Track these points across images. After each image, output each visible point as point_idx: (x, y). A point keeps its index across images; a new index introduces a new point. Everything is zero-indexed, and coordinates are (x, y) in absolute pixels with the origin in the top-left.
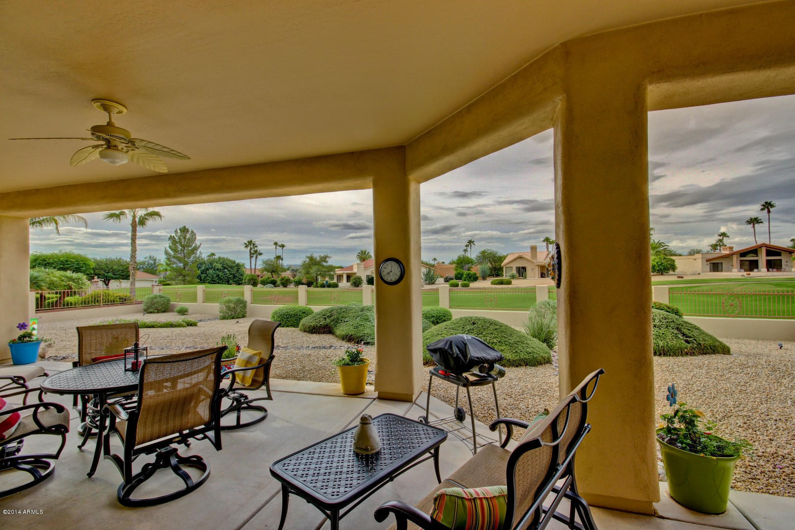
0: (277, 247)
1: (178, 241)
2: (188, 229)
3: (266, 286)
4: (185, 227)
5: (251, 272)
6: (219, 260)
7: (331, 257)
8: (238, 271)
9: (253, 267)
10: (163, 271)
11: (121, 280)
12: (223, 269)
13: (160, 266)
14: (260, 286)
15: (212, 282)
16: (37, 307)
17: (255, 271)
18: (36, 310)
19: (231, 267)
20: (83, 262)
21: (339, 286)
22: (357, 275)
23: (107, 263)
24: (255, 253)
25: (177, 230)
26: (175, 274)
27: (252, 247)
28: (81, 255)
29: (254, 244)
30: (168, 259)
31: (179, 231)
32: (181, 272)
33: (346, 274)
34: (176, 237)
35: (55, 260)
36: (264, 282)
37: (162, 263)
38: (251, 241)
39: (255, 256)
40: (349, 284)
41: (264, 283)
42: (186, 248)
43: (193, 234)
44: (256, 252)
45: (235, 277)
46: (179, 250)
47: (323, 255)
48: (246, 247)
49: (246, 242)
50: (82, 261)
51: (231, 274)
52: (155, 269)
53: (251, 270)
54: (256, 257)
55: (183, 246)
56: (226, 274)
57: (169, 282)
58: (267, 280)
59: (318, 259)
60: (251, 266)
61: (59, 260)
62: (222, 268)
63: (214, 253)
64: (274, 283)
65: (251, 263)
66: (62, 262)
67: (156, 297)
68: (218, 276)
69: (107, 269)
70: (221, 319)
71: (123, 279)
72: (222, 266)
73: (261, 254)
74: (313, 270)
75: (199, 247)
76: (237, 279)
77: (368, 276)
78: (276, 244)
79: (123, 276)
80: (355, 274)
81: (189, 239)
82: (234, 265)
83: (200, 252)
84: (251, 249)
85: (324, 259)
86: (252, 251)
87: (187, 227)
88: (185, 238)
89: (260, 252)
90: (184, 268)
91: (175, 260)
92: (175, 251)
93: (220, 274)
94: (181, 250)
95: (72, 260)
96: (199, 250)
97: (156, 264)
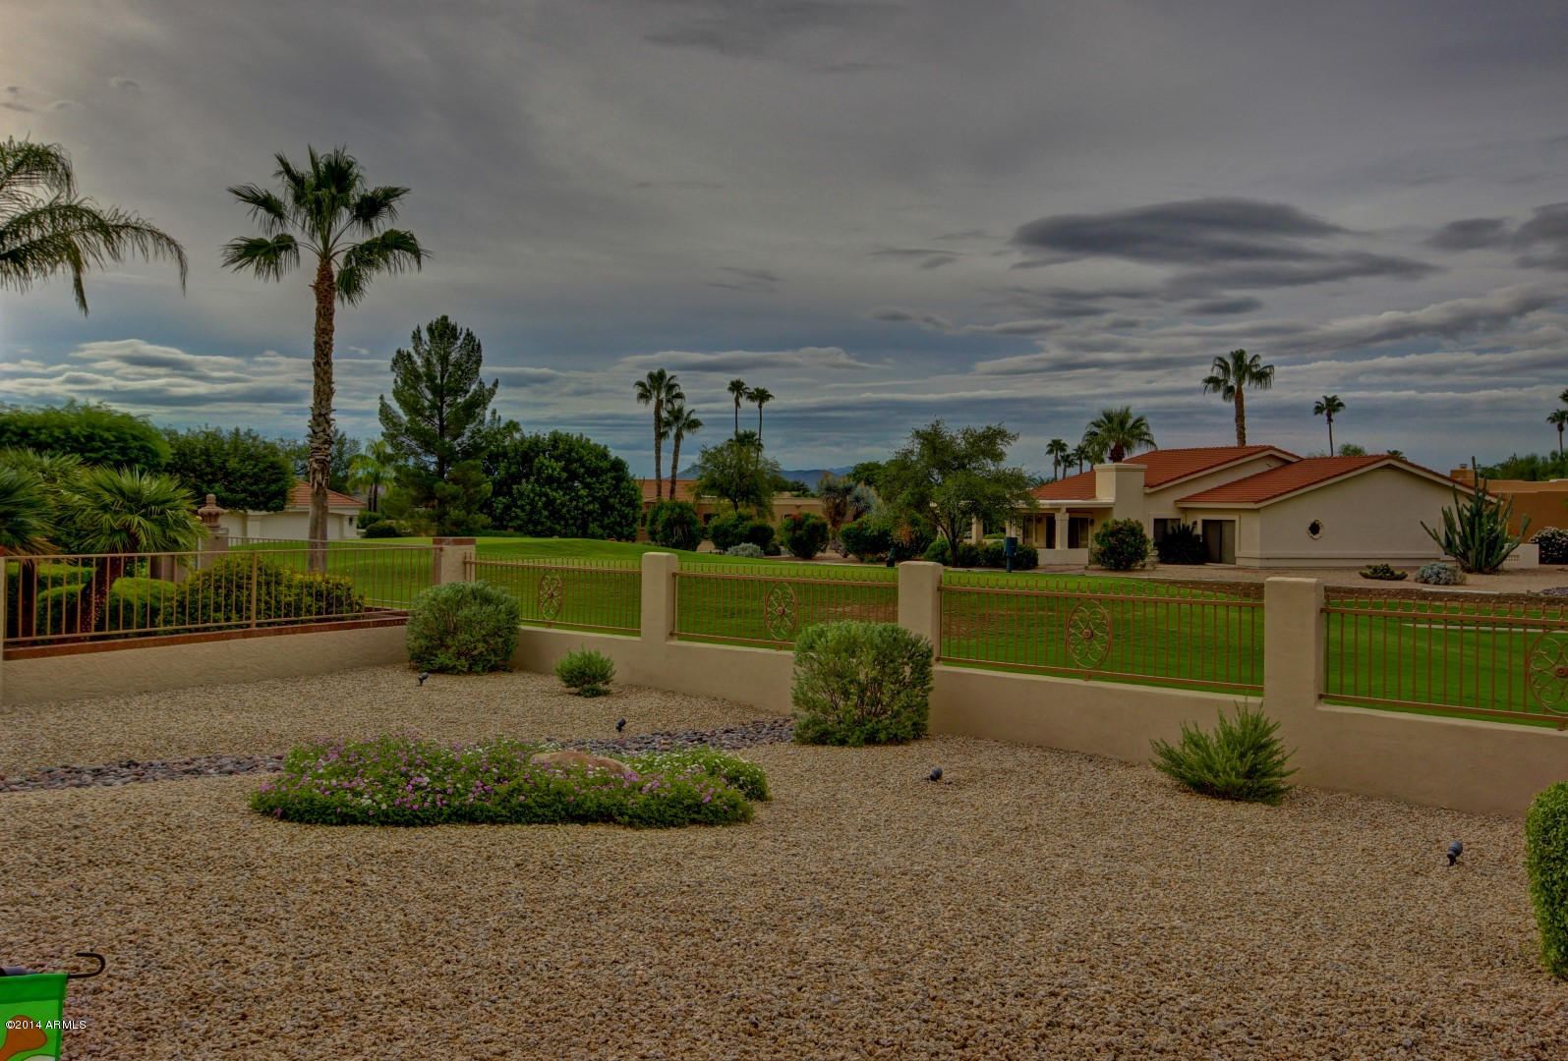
0: (743, 401)
1: (422, 370)
2: (454, 329)
3: (731, 549)
4: (445, 318)
5: (659, 493)
6: (555, 447)
7: (1014, 438)
8: (616, 487)
9: (666, 473)
10: (366, 482)
11: (250, 512)
12: (567, 480)
13: (357, 464)
14: (706, 547)
15: (531, 527)
16: (11, 630)
17: (673, 491)
18: (6, 645)
19: (595, 472)
20: (137, 444)
21: (1041, 562)
22: (1118, 516)
23: (207, 449)
24: (673, 422)
25: (419, 331)
26: (414, 493)
27: (663, 395)
28: (131, 418)
29: (671, 387)
30: (390, 437)
31: (425, 336)
32: (430, 488)
33: (1068, 510)
34: (415, 357)
35: (57, 433)
36: (725, 534)
37: (363, 451)
38: (661, 375)
39: (673, 432)
40: (1082, 555)
41: (725, 539)
42: (448, 400)
43: (473, 348)
44: (677, 415)
45: (606, 507)
46: (426, 404)
47: (979, 427)
48: (644, 396)
49: (645, 380)
50: (135, 438)
51: (595, 499)
52: (340, 474)
53: (659, 487)
54: (678, 437)
55: (439, 392)
56: (579, 497)
57: (393, 523)
58: (736, 526)
59: (961, 444)
60: (658, 470)
61: (68, 433)
62: (565, 475)
63: (515, 420)
64: (762, 538)
65: (658, 458)
66: (76, 439)
67: (460, 599)
68: (550, 502)
69: (209, 470)
70: (802, 740)
71: (255, 507)
72: (564, 469)
73: (694, 424)
74: (944, 490)
75: (492, 392)
76: (615, 517)
77: (1160, 523)
78: (737, 387)
79: (253, 494)
80: (1106, 510)
81: (458, 365)
82: (604, 464)
83: (494, 412)
84: (659, 404)
85: (988, 443)
86: (664, 414)
87: (452, 321)
88: (444, 359)
89: (693, 417)
90: (441, 472)
91: (413, 443)
92: (413, 409)
93: (558, 496)
94: (433, 406)
95: (106, 435)
96: (490, 407)
97: (346, 457)
